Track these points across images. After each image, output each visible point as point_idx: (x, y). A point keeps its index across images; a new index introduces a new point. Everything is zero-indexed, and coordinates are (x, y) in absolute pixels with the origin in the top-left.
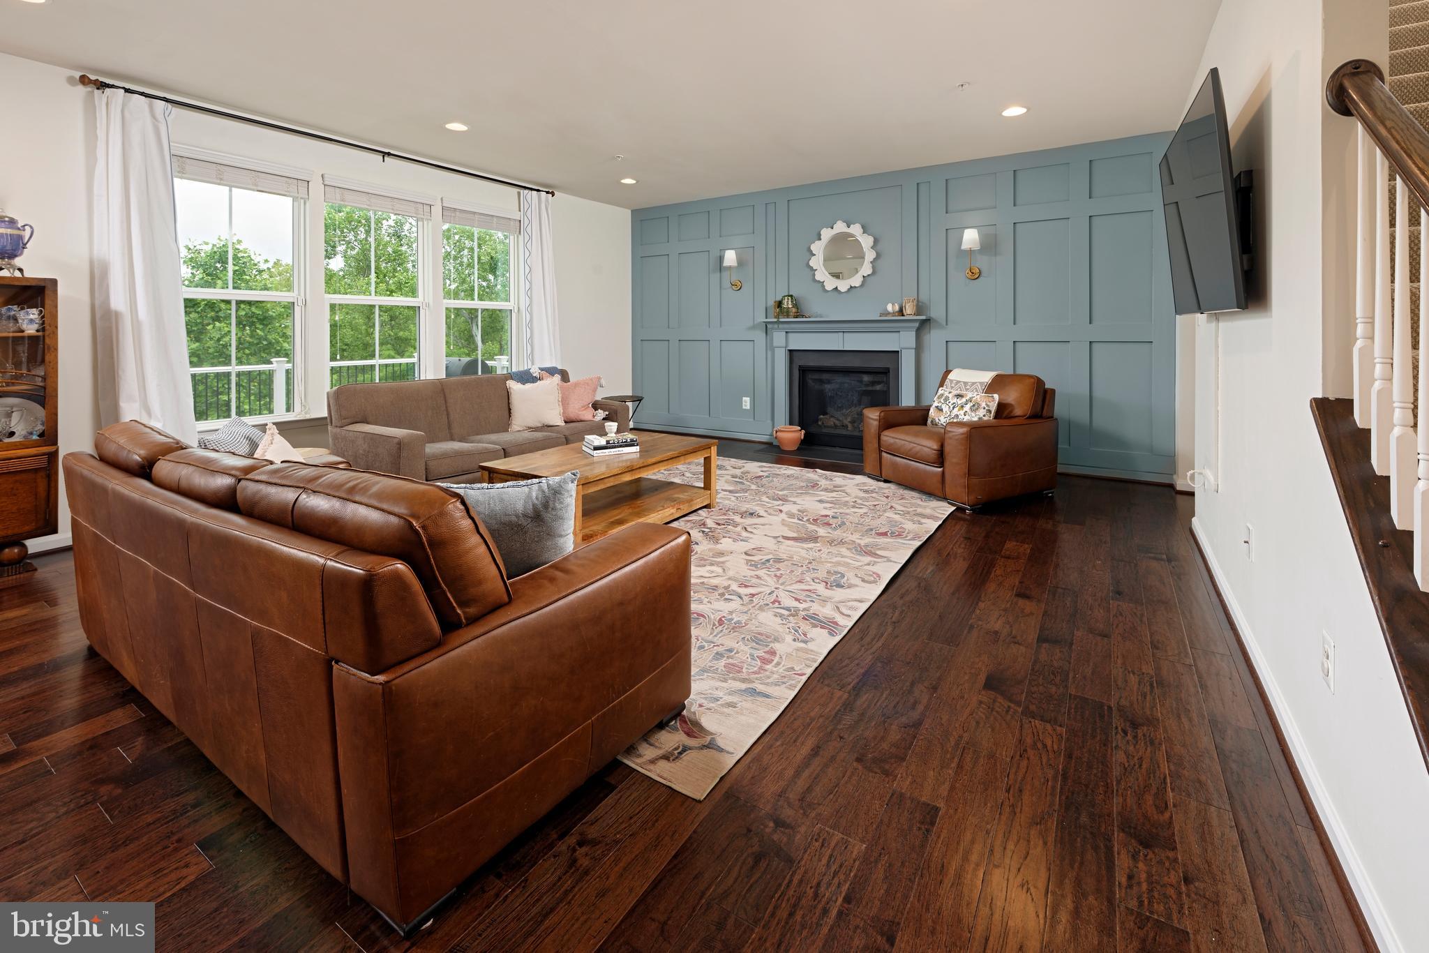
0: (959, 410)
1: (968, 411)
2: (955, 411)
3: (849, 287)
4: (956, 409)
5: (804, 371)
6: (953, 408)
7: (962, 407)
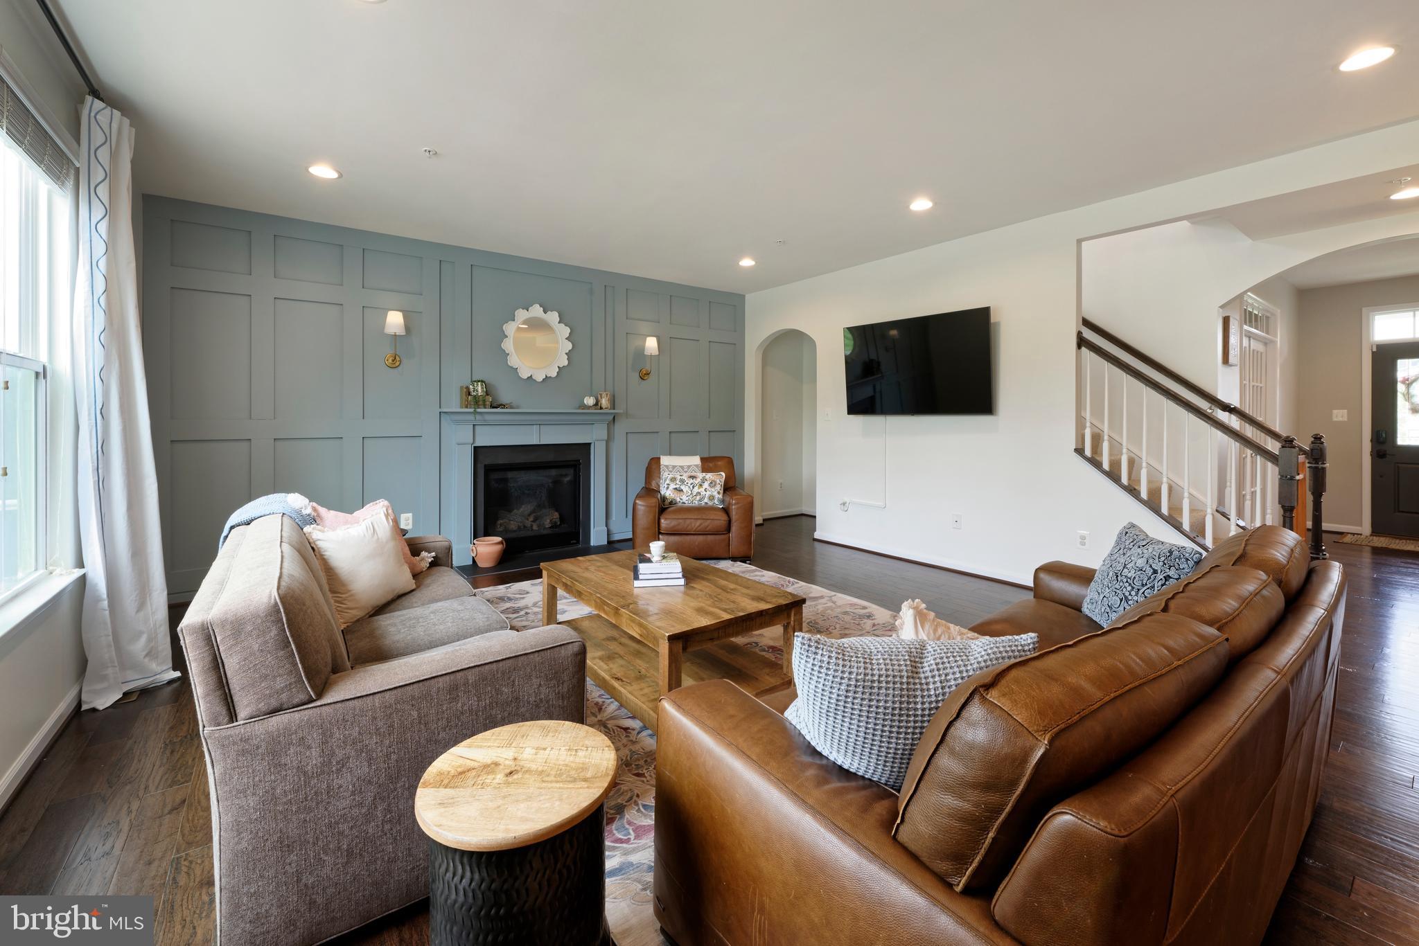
0: (699, 488)
1: (708, 488)
2: (696, 490)
3: (544, 377)
4: (696, 488)
5: (489, 470)
6: (693, 487)
7: (701, 485)
